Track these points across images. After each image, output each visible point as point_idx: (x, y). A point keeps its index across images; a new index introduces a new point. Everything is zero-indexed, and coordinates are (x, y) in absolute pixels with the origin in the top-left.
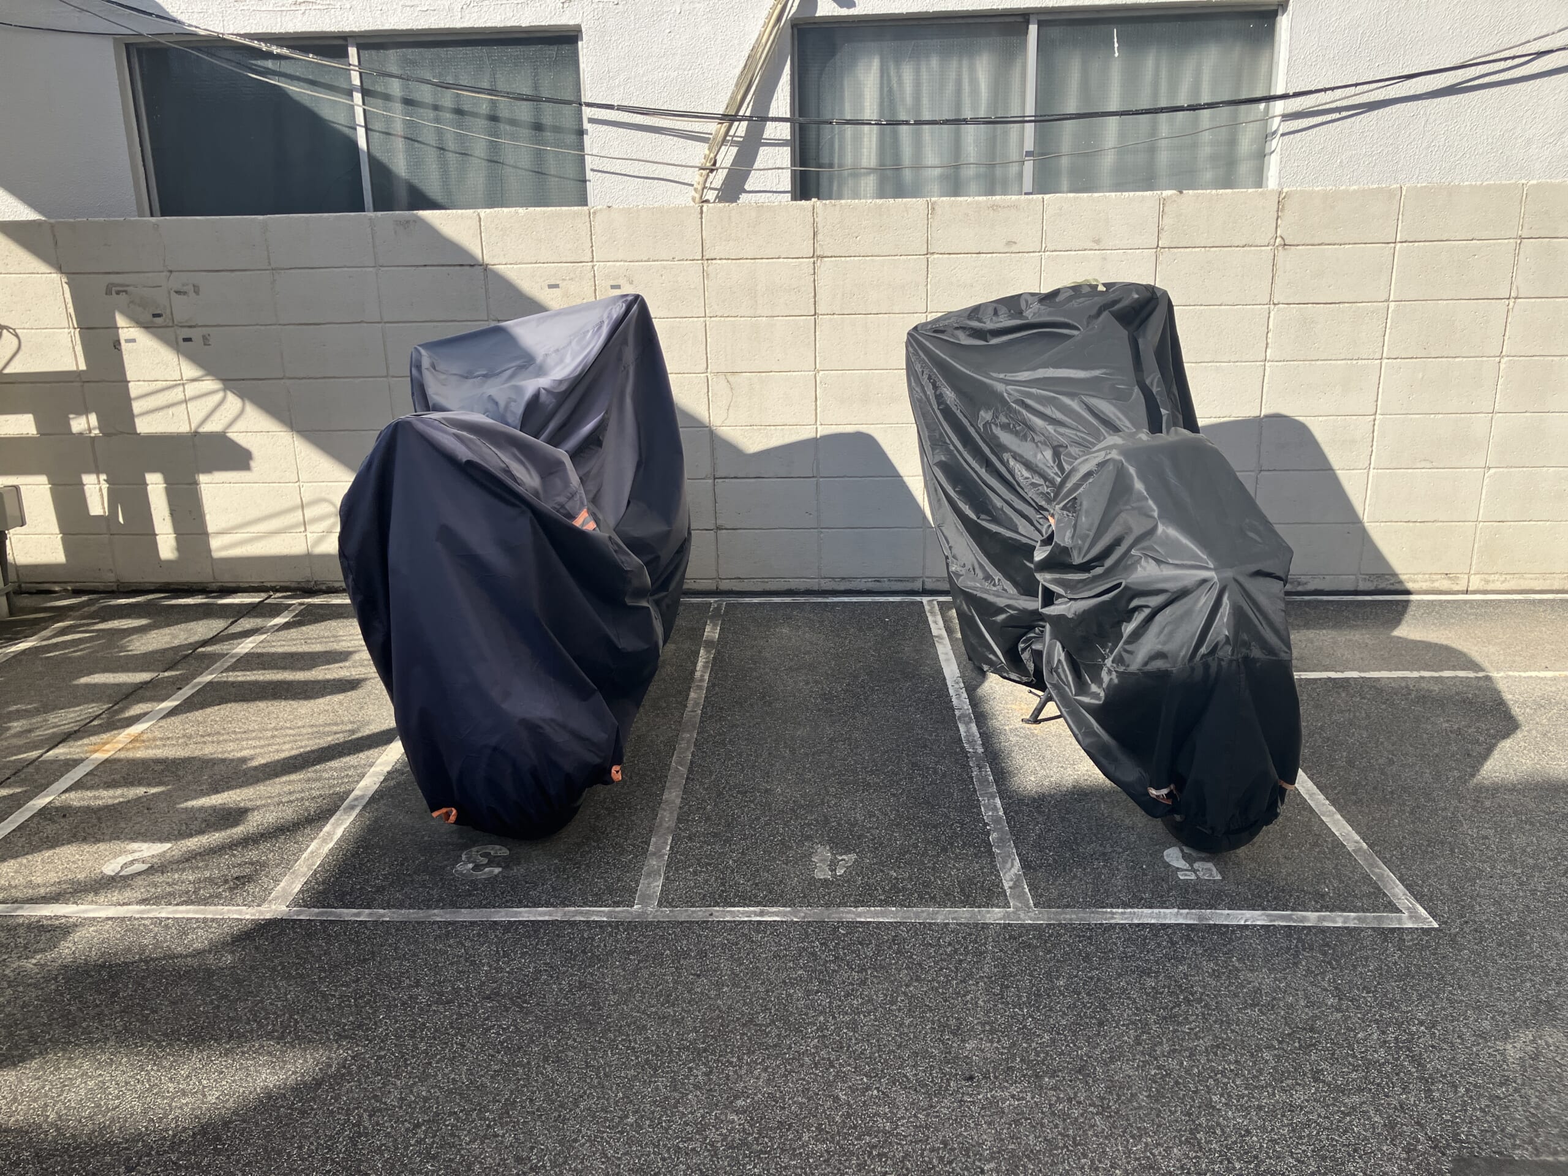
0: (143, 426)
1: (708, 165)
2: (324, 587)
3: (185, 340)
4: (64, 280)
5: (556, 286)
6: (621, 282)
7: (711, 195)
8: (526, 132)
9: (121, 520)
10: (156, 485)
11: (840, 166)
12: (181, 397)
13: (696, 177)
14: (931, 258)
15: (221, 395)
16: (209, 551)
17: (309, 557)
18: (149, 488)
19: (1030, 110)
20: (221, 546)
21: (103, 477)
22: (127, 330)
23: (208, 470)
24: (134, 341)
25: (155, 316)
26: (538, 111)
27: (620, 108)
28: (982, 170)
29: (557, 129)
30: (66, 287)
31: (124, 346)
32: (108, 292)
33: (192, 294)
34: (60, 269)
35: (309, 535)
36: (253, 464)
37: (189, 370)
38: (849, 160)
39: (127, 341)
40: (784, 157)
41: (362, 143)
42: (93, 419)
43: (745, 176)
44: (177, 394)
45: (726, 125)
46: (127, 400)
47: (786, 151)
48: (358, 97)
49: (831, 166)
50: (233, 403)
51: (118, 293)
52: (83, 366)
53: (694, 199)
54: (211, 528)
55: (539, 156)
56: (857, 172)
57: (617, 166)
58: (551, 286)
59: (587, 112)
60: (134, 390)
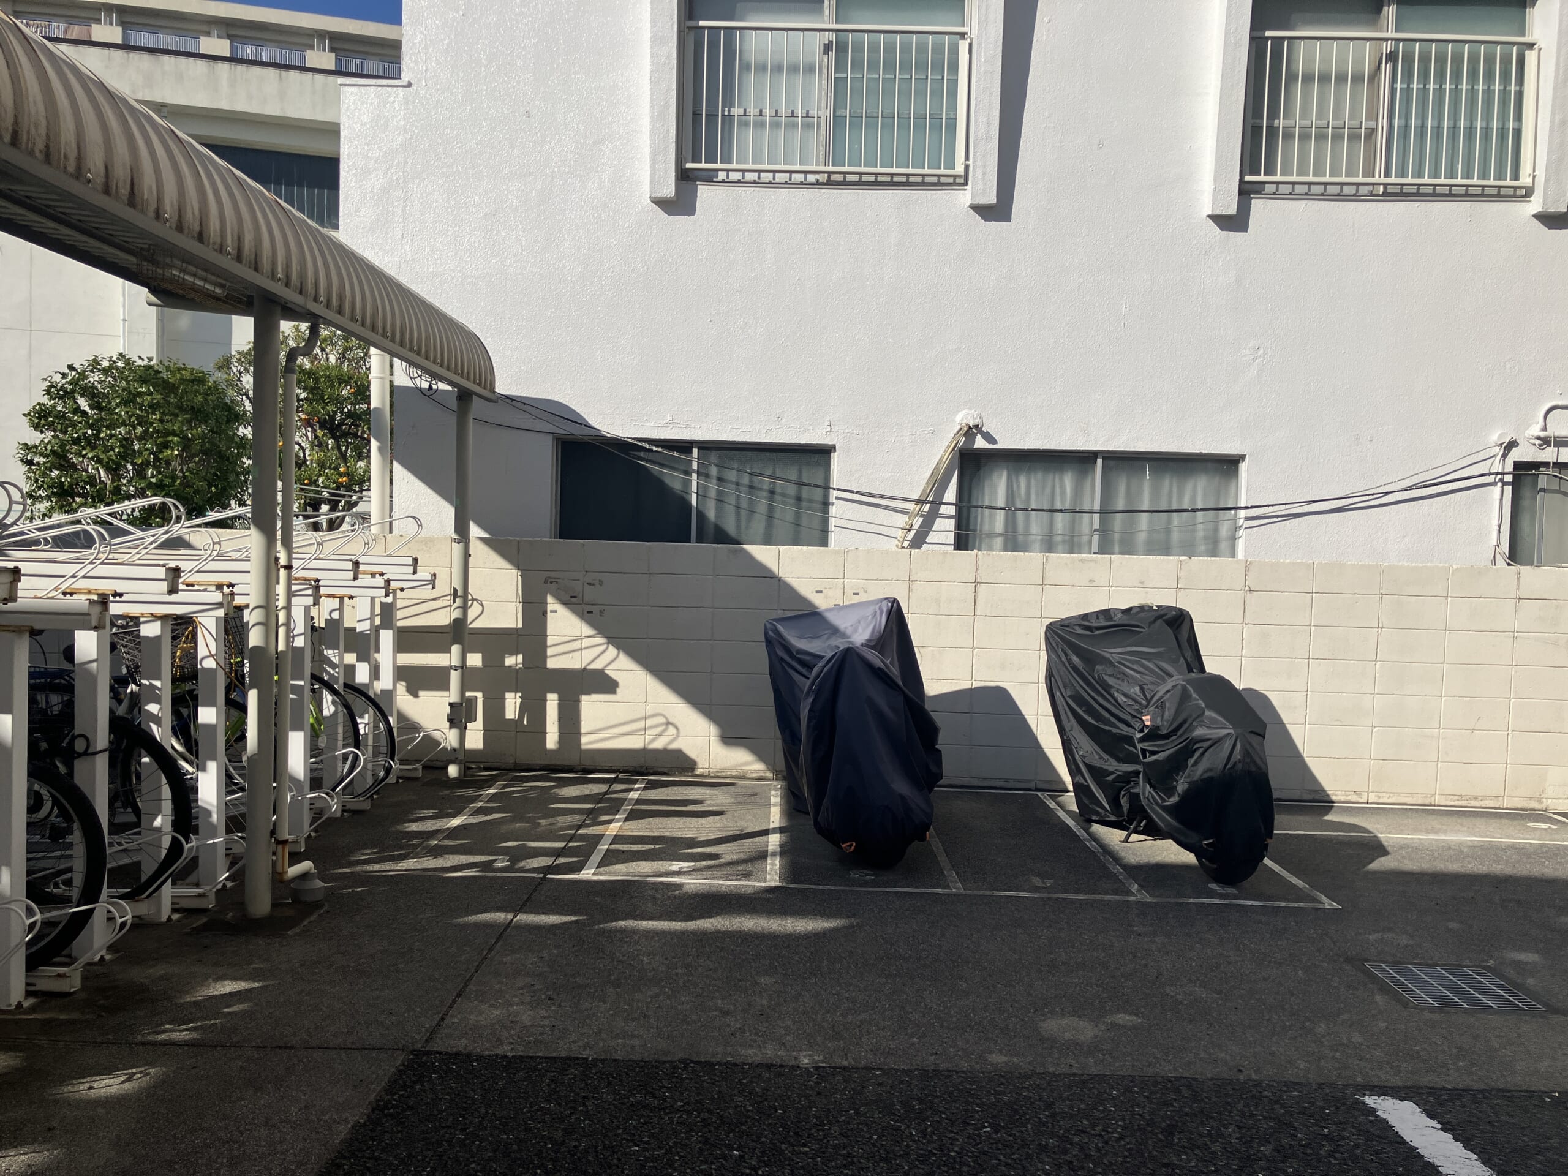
0: (551, 664)
1: (908, 527)
2: (651, 771)
3: (588, 612)
4: (520, 573)
5: (821, 592)
6: (861, 592)
7: (906, 544)
8: (792, 501)
9: (525, 723)
10: (552, 702)
11: (981, 531)
12: (579, 646)
13: (900, 534)
14: (1045, 587)
15: (605, 646)
16: (580, 744)
17: (644, 751)
18: (548, 703)
19: (1097, 506)
20: (588, 742)
21: (519, 694)
22: (552, 604)
23: (589, 693)
24: (556, 611)
25: (572, 597)
26: (799, 491)
27: (858, 493)
28: (1067, 538)
29: (810, 501)
30: (520, 578)
31: (549, 614)
32: (546, 582)
33: (598, 585)
34: (518, 568)
35: (647, 737)
36: (618, 690)
37: (588, 630)
38: (986, 528)
39: (551, 611)
40: (951, 524)
41: (694, 502)
42: (520, 658)
43: (927, 534)
44: (577, 645)
45: (920, 505)
46: (544, 646)
47: (953, 521)
48: (695, 476)
49: (975, 531)
50: (612, 651)
51: (551, 583)
52: (520, 625)
53: (897, 546)
54: (583, 730)
55: (798, 515)
56: (992, 535)
57: (851, 525)
58: (817, 592)
59: (834, 494)
60: (550, 641)
